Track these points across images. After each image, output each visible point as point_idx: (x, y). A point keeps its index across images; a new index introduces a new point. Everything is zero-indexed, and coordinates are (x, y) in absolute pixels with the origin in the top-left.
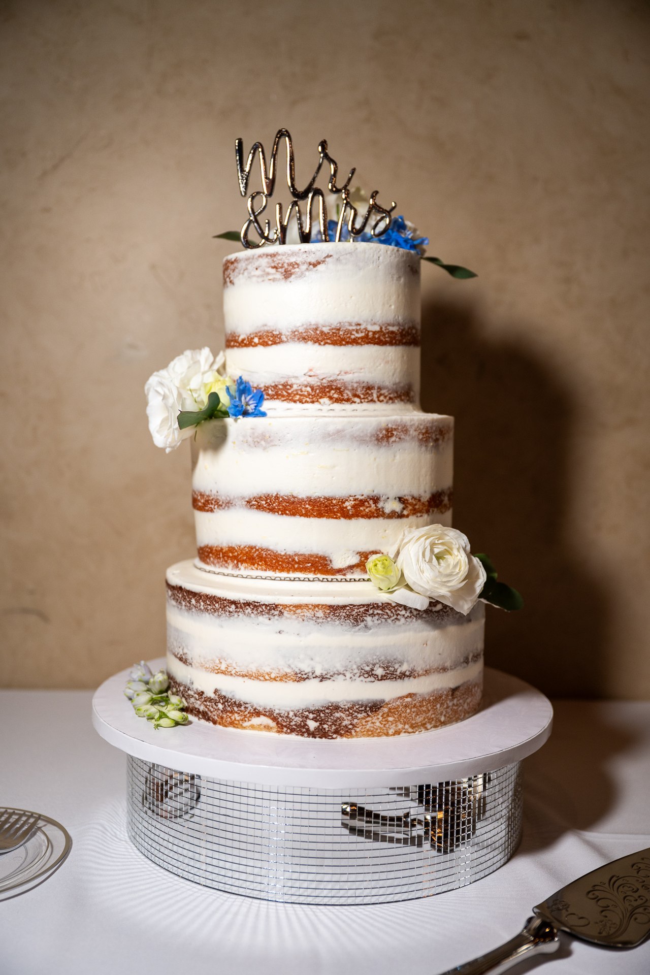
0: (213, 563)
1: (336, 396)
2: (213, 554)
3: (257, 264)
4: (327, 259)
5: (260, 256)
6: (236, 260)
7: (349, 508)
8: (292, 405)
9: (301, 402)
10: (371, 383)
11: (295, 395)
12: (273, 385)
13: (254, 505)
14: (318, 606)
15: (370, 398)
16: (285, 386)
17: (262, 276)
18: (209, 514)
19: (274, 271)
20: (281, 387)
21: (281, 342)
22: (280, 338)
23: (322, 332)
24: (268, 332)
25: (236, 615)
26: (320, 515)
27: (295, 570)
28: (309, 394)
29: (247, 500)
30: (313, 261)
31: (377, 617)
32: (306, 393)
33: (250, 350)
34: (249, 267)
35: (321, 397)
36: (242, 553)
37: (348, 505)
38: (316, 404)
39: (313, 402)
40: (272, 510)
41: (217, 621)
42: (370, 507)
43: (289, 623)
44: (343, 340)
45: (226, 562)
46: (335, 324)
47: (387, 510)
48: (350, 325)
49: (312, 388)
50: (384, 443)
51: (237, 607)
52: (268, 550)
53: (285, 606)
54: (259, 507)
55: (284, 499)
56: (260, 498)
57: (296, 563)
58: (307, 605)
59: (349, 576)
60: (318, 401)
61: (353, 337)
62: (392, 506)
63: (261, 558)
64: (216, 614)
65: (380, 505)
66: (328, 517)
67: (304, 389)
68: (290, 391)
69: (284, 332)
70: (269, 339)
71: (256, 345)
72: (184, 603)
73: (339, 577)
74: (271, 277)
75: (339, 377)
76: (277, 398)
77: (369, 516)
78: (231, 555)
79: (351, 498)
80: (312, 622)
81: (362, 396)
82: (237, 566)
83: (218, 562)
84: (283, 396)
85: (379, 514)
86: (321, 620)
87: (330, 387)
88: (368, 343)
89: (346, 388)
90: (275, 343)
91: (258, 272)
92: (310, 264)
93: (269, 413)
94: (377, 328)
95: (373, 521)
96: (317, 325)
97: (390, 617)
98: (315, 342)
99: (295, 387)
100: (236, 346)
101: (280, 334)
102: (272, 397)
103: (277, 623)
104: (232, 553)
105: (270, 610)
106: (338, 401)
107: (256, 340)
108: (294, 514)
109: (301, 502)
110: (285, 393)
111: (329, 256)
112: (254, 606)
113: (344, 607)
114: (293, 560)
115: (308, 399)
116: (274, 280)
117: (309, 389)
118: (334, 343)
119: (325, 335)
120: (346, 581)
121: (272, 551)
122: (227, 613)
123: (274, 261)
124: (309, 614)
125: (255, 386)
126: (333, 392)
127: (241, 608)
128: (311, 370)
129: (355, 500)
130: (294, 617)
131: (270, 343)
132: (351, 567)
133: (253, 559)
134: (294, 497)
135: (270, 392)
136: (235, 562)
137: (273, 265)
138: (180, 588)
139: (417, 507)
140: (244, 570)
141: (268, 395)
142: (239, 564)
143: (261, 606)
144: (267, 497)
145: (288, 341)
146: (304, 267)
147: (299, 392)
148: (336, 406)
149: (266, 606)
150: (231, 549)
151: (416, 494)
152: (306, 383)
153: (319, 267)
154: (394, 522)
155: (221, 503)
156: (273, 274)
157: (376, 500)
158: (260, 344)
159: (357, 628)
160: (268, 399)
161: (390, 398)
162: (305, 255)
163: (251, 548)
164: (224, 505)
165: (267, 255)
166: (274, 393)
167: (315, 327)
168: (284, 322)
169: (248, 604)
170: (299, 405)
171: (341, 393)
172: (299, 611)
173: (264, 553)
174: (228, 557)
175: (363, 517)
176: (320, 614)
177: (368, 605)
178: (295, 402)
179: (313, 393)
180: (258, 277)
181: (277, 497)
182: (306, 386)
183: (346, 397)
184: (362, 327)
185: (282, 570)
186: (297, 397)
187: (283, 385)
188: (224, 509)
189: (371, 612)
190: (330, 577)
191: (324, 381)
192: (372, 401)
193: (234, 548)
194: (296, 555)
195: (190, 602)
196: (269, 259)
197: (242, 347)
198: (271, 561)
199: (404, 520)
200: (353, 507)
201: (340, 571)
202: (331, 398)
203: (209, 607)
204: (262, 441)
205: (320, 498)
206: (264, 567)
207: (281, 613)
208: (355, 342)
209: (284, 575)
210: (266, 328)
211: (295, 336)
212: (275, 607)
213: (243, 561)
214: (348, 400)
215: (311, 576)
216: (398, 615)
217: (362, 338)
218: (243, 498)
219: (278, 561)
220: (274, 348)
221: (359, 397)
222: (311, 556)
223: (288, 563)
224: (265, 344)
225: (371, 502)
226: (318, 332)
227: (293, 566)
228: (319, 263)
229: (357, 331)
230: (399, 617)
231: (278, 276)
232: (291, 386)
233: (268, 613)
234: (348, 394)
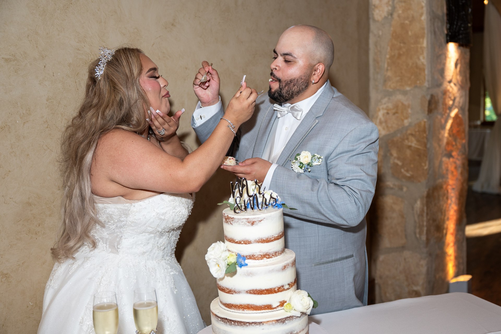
0: (234, 309)
1: (268, 257)
2: (233, 306)
3: (242, 221)
4: (264, 219)
5: (243, 219)
6: (233, 218)
7: (276, 290)
8: (255, 261)
9: (258, 260)
10: (276, 251)
11: (256, 258)
12: (249, 255)
13: (249, 292)
14: (273, 321)
15: (276, 255)
16: (253, 256)
17: (244, 224)
18: (231, 295)
19: (248, 223)
20: (251, 256)
21: (251, 243)
22: (251, 242)
23: (263, 240)
24: (246, 240)
25: (249, 326)
26: (269, 293)
27: (262, 310)
28: (260, 257)
29: (246, 291)
30: (260, 220)
31: (288, 320)
32: (259, 257)
33: (240, 245)
34: (239, 221)
35: (264, 258)
36: (245, 306)
37: (276, 289)
38: (262, 260)
39: (261, 259)
40: (255, 294)
41: (243, 328)
42: (282, 288)
43: (265, 326)
44: (269, 241)
45: (239, 309)
46: (267, 237)
47: (286, 288)
48: (271, 236)
49: (261, 255)
50: (284, 270)
51: (249, 324)
52: (254, 305)
53: (264, 322)
54: (250, 293)
55: (258, 290)
56: (251, 290)
57: (263, 308)
58: (270, 321)
59: (278, 309)
60: (263, 259)
61: (272, 240)
62: (287, 287)
63: (252, 307)
64: (242, 326)
65: (284, 287)
66: (271, 294)
67: (259, 256)
68: (254, 257)
69: (252, 240)
70: (247, 242)
71: (242, 244)
72: (228, 323)
73: (275, 310)
74: (247, 225)
75: (268, 251)
76: (250, 259)
77: (281, 291)
78: (241, 307)
79: (277, 287)
80: (272, 325)
81: (274, 255)
82: (243, 310)
83: (236, 309)
84: (252, 258)
85: (284, 290)
86: (274, 324)
87: (266, 255)
88: (276, 240)
89: (270, 254)
90: (249, 243)
91: (243, 223)
92: (259, 221)
93: (249, 264)
94: (277, 235)
95: (283, 292)
96: (262, 238)
97: (291, 319)
98: (261, 243)
99: (256, 256)
100: (234, 243)
101: (251, 241)
102: (249, 259)
103: (262, 327)
104: (241, 306)
105: (260, 324)
106: (268, 258)
107: (242, 242)
108: (261, 294)
109: (263, 290)
110: (253, 258)
111: (264, 218)
112: (255, 323)
113: (280, 320)
114: (262, 307)
115: (260, 259)
116: (248, 226)
117: (260, 256)
118: (267, 242)
119: (264, 240)
120: (277, 310)
121: (255, 305)
122: (246, 326)
123: (248, 220)
124: (271, 323)
125: (242, 255)
126: (267, 256)
127: (251, 324)
128: (260, 251)
129: (278, 288)
130: (267, 324)
131: (247, 243)
132: (278, 306)
133: (249, 308)
134: (261, 289)
135: (248, 257)
136: (243, 309)
137: (248, 221)
138: (226, 319)
139: (292, 285)
140: (246, 311)
141: (247, 258)
142: (244, 309)
143: (257, 323)
144: (253, 290)
145: (253, 243)
146: (257, 222)
147: (257, 257)
148: (268, 260)
149: (259, 323)
150: (241, 305)
151: (291, 282)
152: (259, 254)
153: (262, 222)
154: (288, 291)
155: (236, 292)
156: (247, 224)
157: (283, 286)
158: (244, 243)
159: (284, 324)
160: (247, 259)
161: (281, 253)
162: (257, 219)
163: (248, 305)
164: (237, 293)
165: (246, 219)
166: (249, 258)
167: (261, 239)
168: (251, 237)
169: (253, 323)
170: (257, 260)
171: (269, 256)
172: (268, 323)
173: (253, 306)
174: (240, 308)
175: (280, 292)
176: (274, 322)
177: (286, 318)
178: (256, 260)
179: (261, 257)
180: (243, 224)
181: (256, 290)
182: (259, 255)
183: (270, 257)
184: (274, 236)
185: (259, 310)
186: (257, 259)
187: (252, 255)
188: (238, 294)
189: (287, 319)
190: (272, 310)
191: (264, 253)
192: (277, 256)
193: (242, 305)
194: (263, 305)
195: (231, 323)
196: (246, 220)
197: (237, 243)
198: (255, 308)
199: (290, 290)
200: (278, 290)
201: (275, 308)
202: (266, 258)
203: (239, 324)
204: (250, 274)
205: (268, 289)
206: (253, 310)
207: (263, 324)
208: (272, 241)
209: (259, 311)
210: (246, 239)
211: (255, 241)
212: (261, 323)
213: (245, 309)
214: (271, 257)
215: (267, 311)
216: (293, 318)
217: (274, 239)
218: (245, 291)
219: (257, 308)
220: (249, 245)
221: (273, 256)
222: (267, 305)
223: (260, 308)
224: (246, 244)
225: (282, 287)
226: (262, 240)
227: (262, 308)
228: (261, 220)
229: (273, 238)
230: (293, 319)
231: (250, 225)
232: (255, 255)
233: (259, 324)
234: (271, 256)
